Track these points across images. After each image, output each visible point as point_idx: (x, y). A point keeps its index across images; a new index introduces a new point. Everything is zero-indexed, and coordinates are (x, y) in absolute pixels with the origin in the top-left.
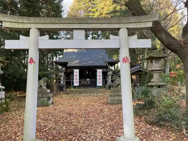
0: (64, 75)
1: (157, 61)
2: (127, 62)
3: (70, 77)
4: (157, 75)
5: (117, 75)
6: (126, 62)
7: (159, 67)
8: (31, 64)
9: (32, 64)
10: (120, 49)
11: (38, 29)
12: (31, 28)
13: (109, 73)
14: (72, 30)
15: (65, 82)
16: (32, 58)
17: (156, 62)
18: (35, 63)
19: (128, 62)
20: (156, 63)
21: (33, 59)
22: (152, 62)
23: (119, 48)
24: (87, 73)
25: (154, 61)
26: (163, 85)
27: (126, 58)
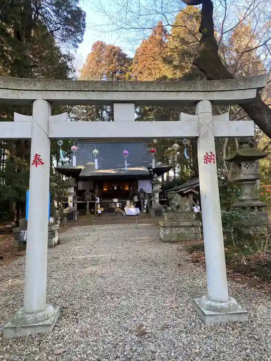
0: (73, 192)
1: (249, 164)
2: (212, 161)
3: (85, 196)
4: (248, 189)
5: (175, 190)
6: (210, 162)
7: (253, 174)
8: (36, 166)
9: (38, 165)
10: (199, 138)
11: (47, 100)
12: (35, 100)
13: (155, 187)
14: (111, 103)
15: (76, 205)
16: (39, 155)
17: (247, 166)
18: (43, 163)
19: (214, 162)
20: (247, 168)
21: (41, 158)
22: (240, 165)
23: (197, 137)
24: (115, 188)
25: (243, 164)
26: (260, 205)
27: (210, 154)
